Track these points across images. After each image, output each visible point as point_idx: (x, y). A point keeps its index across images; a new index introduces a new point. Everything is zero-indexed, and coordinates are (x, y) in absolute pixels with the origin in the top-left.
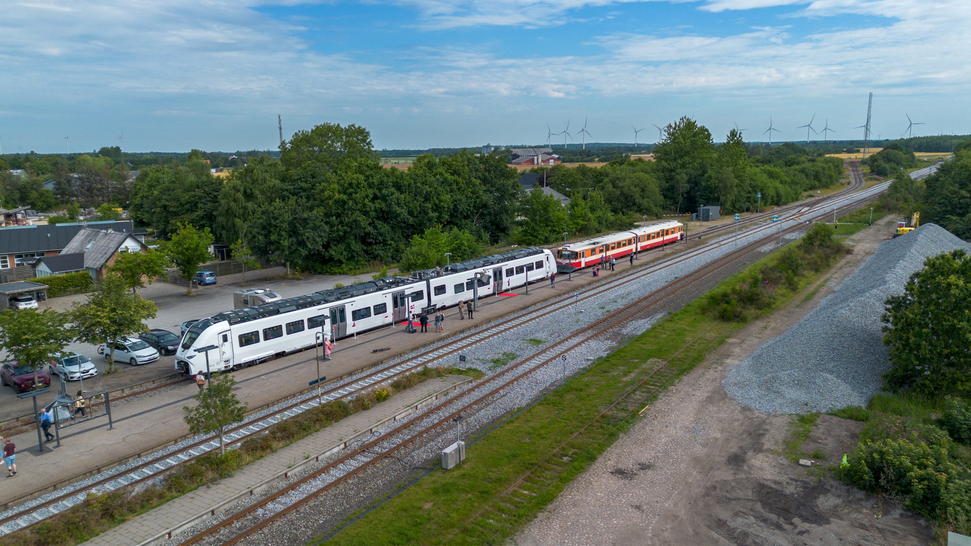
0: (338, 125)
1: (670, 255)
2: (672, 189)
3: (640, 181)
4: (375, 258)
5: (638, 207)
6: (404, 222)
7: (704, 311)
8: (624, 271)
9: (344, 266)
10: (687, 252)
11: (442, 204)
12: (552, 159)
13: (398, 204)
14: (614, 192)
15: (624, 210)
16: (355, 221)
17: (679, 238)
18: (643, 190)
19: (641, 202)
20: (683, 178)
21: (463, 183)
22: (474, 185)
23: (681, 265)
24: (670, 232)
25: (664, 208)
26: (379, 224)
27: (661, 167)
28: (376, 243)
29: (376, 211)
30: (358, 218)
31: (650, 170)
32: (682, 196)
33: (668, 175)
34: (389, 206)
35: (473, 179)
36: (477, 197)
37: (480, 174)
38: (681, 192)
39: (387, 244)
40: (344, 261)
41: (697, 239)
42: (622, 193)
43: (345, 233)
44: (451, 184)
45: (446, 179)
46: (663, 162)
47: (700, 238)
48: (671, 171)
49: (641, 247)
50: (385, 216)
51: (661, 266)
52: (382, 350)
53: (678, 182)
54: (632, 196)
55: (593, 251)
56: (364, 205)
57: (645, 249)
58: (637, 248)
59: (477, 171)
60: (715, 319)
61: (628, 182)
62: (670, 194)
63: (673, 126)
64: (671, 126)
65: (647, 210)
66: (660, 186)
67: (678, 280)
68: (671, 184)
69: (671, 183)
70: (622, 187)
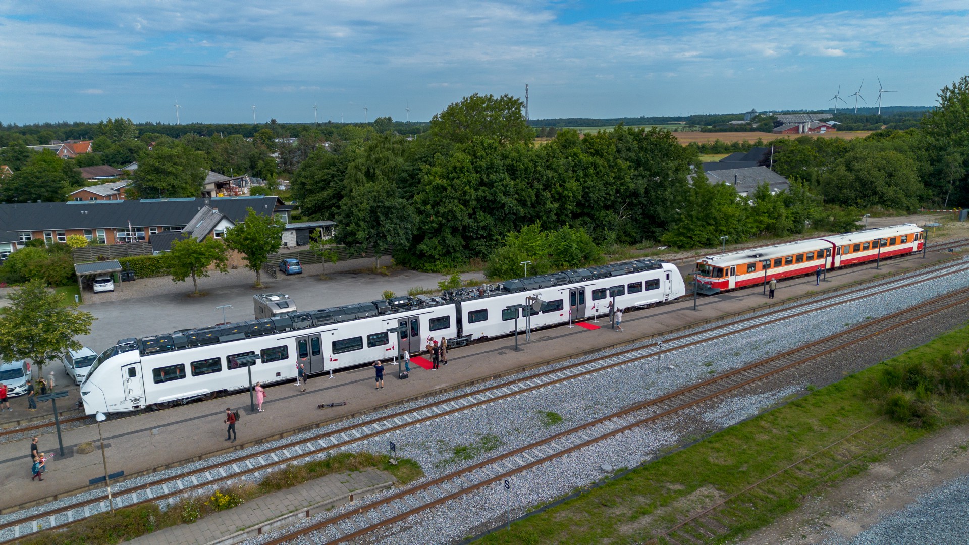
0: (491, 96)
1: (884, 276)
2: (938, 173)
3: (888, 162)
4: (477, 254)
5: (881, 197)
6: (515, 214)
7: (868, 394)
8: (789, 300)
9: (438, 262)
10: (918, 272)
11: (566, 192)
12: (824, 126)
13: (506, 194)
14: (846, 176)
15: (859, 201)
16: (451, 211)
17: (915, 249)
18: (890, 175)
19: (885, 191)
20: (955, 160)
21: (604, 167)
22: (620, 169)
23: (890, 296)
24: (898, 241)
25: (921, 199)
26: (480, 214)
27: (924, 144)
28: (477, 238)
29: (478, 200)
30: (454, 209)
31: (907, 148)
32: (954, 183)
33: (936, 155)
34: (494, 194)
35: (619, 161)
36: (622, 184)
37: (632, 155)
38: (951, 178)
39: (492, 240)
40: (437, 257)
41: (947, 252)
42: (858, 178)
43: (441, 224)
44: (587, 168)
45: (580, 161)
46: (928, 137)
47: (951, 250)
48: (941, 149)
49: (841, 262)
50: (490, 206)
51: (860, 294)
52: (332, 405)
53: (947, 165)
54: (872, 182)
55: (751, 267)
56: (465, 193)
57: (846, 265)
58: (833, 263)
59: (629, 150)
60: (879, 413)
61: (869, 164)
62: (934, 180)
63: (951, 88)
64: (947, 89)
65: (892, 202)
66: (919, 170)
67: (870, 323)
68: (937, 167)
69: (939, 166)
70: (859, 170)
